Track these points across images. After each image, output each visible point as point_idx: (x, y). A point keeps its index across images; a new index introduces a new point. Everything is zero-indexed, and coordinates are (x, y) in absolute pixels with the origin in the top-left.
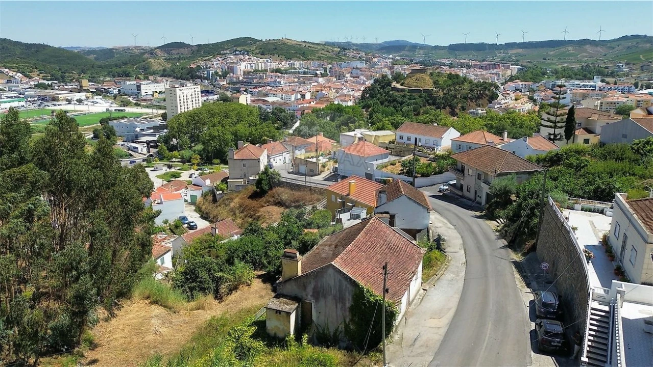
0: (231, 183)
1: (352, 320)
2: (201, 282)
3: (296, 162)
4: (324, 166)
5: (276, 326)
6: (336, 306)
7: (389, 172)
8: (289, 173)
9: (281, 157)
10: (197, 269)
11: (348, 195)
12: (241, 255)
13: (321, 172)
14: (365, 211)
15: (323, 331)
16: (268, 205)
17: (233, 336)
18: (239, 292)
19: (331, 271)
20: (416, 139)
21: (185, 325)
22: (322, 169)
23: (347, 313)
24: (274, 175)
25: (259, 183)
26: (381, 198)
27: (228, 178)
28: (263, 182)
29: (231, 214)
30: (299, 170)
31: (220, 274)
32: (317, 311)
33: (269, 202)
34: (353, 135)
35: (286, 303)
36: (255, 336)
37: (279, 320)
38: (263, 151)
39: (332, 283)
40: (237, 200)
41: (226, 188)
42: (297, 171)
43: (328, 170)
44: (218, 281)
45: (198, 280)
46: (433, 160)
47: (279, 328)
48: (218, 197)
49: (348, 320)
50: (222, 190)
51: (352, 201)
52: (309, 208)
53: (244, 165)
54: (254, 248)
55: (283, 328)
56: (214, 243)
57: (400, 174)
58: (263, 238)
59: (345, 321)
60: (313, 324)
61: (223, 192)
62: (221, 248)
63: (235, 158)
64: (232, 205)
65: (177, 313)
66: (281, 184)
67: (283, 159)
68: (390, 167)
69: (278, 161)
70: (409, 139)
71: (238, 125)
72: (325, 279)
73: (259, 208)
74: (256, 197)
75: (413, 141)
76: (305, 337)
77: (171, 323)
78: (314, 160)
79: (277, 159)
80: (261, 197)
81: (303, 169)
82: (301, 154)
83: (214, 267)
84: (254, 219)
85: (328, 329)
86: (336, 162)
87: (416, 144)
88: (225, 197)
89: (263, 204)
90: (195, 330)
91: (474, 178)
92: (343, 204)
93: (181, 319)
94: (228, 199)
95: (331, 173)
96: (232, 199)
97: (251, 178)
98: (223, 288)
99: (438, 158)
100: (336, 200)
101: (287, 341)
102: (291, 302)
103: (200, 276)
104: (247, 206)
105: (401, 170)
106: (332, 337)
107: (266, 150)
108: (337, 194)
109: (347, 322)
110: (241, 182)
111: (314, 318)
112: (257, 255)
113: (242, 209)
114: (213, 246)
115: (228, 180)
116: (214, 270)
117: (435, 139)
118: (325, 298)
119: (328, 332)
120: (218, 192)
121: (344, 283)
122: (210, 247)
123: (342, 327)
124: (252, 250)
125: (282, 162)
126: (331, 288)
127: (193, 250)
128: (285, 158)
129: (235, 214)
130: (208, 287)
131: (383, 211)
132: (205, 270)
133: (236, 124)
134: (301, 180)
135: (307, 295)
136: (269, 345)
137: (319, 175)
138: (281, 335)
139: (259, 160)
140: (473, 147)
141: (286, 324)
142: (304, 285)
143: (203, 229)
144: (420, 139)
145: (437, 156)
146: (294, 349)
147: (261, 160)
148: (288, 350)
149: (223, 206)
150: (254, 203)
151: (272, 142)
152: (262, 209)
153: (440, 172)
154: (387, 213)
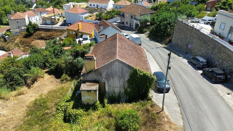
0: (12, 32)
1: (128, 87)
2: (16, 81)
3: (44, 19)
4: (58, 20)
5: (88, 99)
6: (120, 81)
7: (90, 20)
8: (41, 24)
9: (34, 18)
10: (12, 74)
11: (78, 30)
12: (32, 64)
13: (58, 22)
14: (89, 36)
15: (112, 95)
16: (35, 40)
17: (61, 110)
18: (39, 82)
19: (117, 63)
20: (97, 5)
21: (16, 105)
22: (58, 21)
23: (126, 84)
24: (35, 25)
25: (28, 30)
26: (100, 28)
27: (10, 29)
28: (30, 29)
29: (17, 46)
30: (46, 23)
31: (26, 75)
32: (108, 86)
33: (35, 38)
34: (69, 5)
35: (92, 85)
36: (75, 107)
37: (90, 95)
38: (26, 15)
39: (117, 69)
40: (18, 39)
41: (10, 34)
42: (45, 23)
43: (61, 21)
44: (25, 78)
45: (14, 80)
46: (106, 13)
47: (90, 99)
48: (7, 39)
49: (126, 87)
50: (8, 35)
51: (81, 33)
52: (58, 39)
53: (17, 22)
54: (39, 60)
55: (93, 99)
56: (14, 60)
57: (95, 20)
58: (41, 54)
59: (125, 88)
60: (107, 93)
61: (9, 36)
62: (18, 62)
63: (12, 19)
64: (16, 42)
65: (8, 100)
66: (39, 29)
67: (35, 19)
68: (90, 18)
69: (34, 20)
70: (94, 5)
71: (5, 6)
72: (113, 68)
73: (31, 41)
74: (28, 37)
75: (96, 6)
76: (106, 101)
77: (7, 106)
78: (54, 17)
79: (33, 19)
80: (31, 37)
81: (48, 22)
82: (45, 15)
83: (21, 72)
84: (30, 47)
85: (115, 93)
86: (64, 17)
87: (97, 8)
88: (11, 39)
89: (33, 40)
90: (26, 108)
91: (129, 18)
92: (76, 34)
93: (13, 103)
94: (13, 39)
95: (63, 22)
96: (15, 39)
97: (23, 28)
98: (29, 81)
99: (109, 13)
100: (72, 33)
101: (96, 105)
102: (94, 84)
103: (15, 77)
104: (24, 42)
105: (96, 18)
106: (117, 97)
107: (27, 14)
108: (72, 31)
109: (126, 88)
110: (18, 30)
111: (107, 89)
112: (41, 63)
113: (22, 43)
114: (14, 62)
115: (10, 30)
116: (22, 73)
117: (105, 5)
118: (113, 78)
119: (115, 95)
120: (6, 37)
121: (125, 68)
122: (13, 63)
123: (123, 91)
124: (38, 61)
125: (35, 20)
126: (117, 72)
127: (3, 65)
128: (36, 18)
129: (18, 46)
130: (21, 82)
131: (102, 34)
132: (17, 74)
133: (4, 6)
134: (50, 27)
135: (102, 79)
136: (86, 110)
137: (57, 24)
138: (91, 103)
139: (24, 19)
140: (122, 6)
141: (94, 96)
142: (100, 73)
143: (4, 55)
144: (99, 5)
145: (108, 11)
146: (101, 109)
147: (26, 19)
148: (98, 110)
149: (11, 43)
150: (28, 40)
151: (28, 11)
152: (33, 42)
153: (112, 18)
154: (104, 35)
